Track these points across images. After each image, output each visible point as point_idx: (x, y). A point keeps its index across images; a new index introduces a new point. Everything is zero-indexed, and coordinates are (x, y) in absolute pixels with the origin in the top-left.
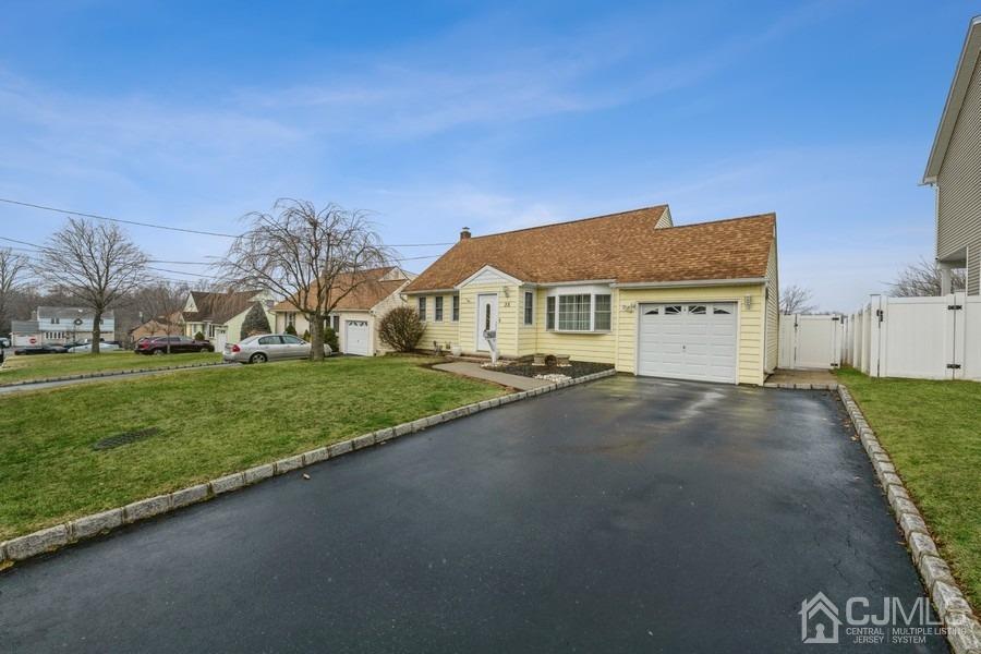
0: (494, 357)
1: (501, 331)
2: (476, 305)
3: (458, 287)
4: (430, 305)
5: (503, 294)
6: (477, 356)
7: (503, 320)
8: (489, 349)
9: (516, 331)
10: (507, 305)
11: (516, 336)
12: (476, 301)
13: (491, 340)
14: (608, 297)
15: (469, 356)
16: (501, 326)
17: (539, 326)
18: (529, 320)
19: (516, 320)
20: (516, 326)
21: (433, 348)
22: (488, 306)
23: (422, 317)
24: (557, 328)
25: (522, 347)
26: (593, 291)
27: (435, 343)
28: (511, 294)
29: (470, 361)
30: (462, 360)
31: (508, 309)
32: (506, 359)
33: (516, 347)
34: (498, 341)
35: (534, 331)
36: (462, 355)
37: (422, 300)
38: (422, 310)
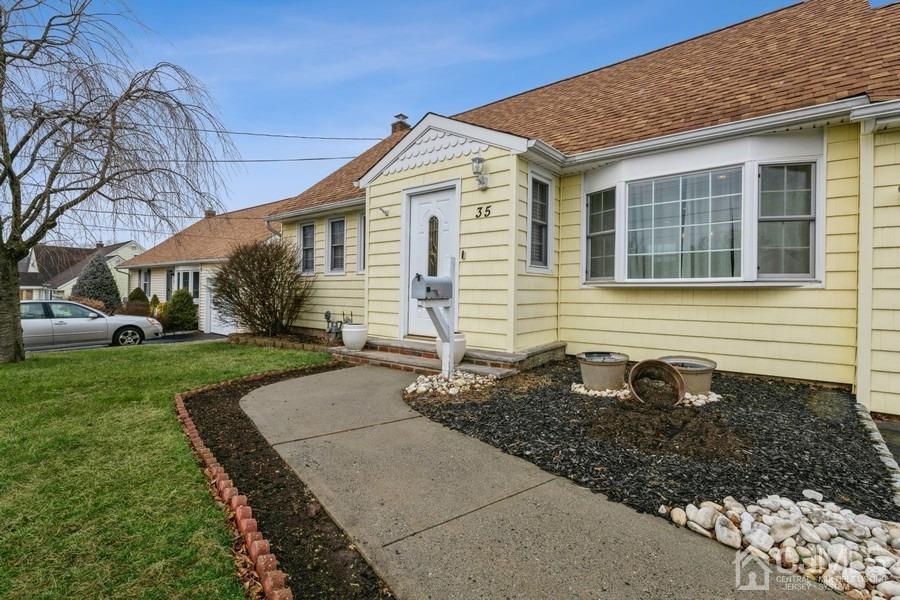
0: (447, 354)
1: (465, 283)
2: (403, 222)
3: (363, 183)
4: (322, 237)
5: (474, 184)
6: (403, 351)
7: (470, 255)
8: (433, 332)
9: (509, 283)
10: (484, 212)
11: (510, 298)
12: (402, 210)
13: (439, 307)
14: (805, 169)
15: (384, 349)
16: (465, 269)
17: (564, 271)
18: (540, 255)
19: (510, 253)
20: (510, 268)
21: (324, 325)
22: (433, 222)
23: (308, 264)
24: (621, 274)
25: (528, 326)
26: (750, 157)
27: (328, 316)
28: (492, 181)
29: (385, 365)
30: (365, 361)
31: (485, 224)
32: (481, 362)
33: (508, 327)
34: (459, 310)
35: (551, 284)
36: (369, 346)
37: (308, 232)
38: (308, 251)
